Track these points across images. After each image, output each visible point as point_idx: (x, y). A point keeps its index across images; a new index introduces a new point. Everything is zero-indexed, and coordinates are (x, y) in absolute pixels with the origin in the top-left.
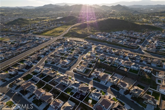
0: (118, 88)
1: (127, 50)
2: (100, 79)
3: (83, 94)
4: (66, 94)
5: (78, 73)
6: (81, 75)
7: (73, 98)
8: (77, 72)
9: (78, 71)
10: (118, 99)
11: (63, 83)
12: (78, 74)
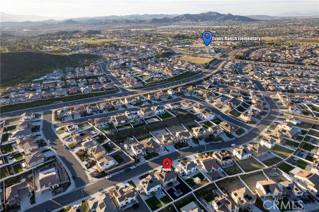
0: (183, 143)
1: (111, 98)
2: (153, 151)
3: (176, 185)
4: (162, 210)
5: (111, 173)
6: (123, 170)
7: (177, 202)
8: (106, 172)
9: (106, 170)
10: (202, 153)
11: (125, 206)
12: (113, 174)
